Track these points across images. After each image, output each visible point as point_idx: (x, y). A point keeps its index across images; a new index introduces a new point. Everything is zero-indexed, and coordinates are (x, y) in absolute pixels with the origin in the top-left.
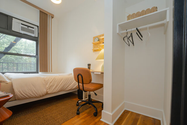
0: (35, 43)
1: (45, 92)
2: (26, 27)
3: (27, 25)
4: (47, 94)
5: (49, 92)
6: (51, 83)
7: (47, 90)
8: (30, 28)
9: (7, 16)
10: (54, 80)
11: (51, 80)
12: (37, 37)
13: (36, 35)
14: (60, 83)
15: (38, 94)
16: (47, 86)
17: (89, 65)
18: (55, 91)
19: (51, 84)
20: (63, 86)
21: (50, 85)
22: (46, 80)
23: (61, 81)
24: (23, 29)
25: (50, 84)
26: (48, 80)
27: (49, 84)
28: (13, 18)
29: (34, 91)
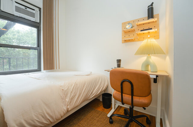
3: (25, 6)
5: (69, 109)
6: (71, 92)
7: (68, 106)
10: (75, 88)
11: (72, 89)
12: (38, 23)
14: (82, 90)
15: (54, 117)
16: (67, 100)
17: (119, 61)
18: (77, 104)
19: (72, 95)
20: (87, 94)
21: (71, 97)
22: (65, 89)
23: (84, 86)
25: (71, 95)
26: (67, 89)
27: (69, 95)
29: (48, 114)
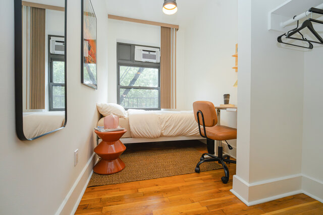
0: (157, 70)
1: (160, 134)
2: (147, 53)
3: (149, 51)
4: (162, 136)
5: (164, 135)
6: (166, 122)
7: (162, 130)
8: (151, 53)
9: (130, 45)
10: (170, 119)
11: (168, 119)
12: (159, 63)
13: (157, 60)
16: (162, 126)
17: (227, 96)
18: (171, 134)
19: (167, 124)
20: (184, 129)
21: (166, 125)
23: (180, 121)
24: (144, 56)
25: (165, 124)
27: (164, 123)
28: (136, 46)
